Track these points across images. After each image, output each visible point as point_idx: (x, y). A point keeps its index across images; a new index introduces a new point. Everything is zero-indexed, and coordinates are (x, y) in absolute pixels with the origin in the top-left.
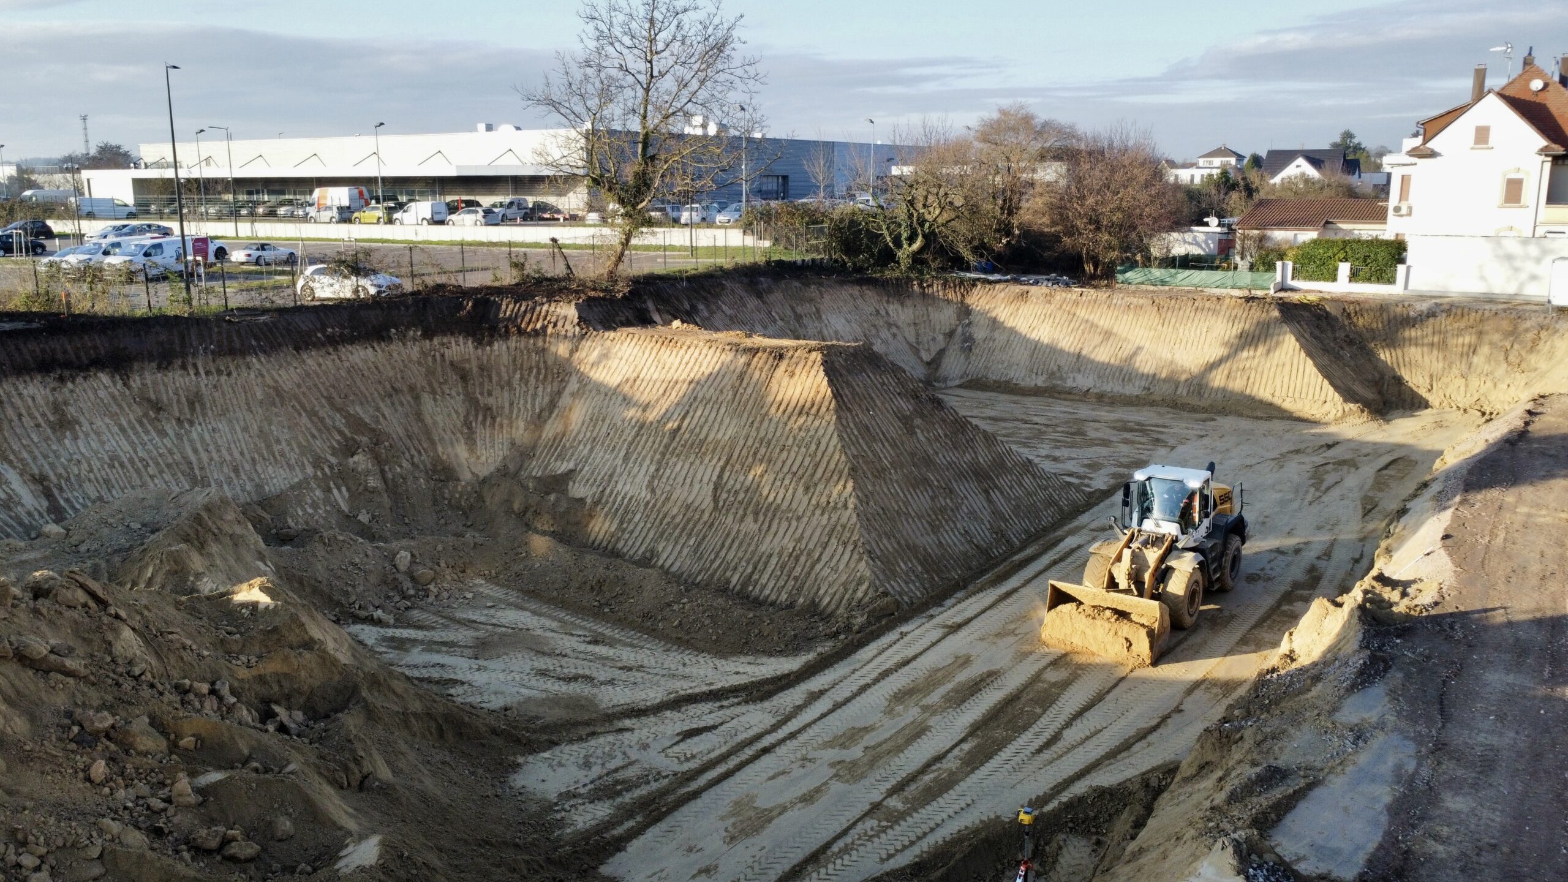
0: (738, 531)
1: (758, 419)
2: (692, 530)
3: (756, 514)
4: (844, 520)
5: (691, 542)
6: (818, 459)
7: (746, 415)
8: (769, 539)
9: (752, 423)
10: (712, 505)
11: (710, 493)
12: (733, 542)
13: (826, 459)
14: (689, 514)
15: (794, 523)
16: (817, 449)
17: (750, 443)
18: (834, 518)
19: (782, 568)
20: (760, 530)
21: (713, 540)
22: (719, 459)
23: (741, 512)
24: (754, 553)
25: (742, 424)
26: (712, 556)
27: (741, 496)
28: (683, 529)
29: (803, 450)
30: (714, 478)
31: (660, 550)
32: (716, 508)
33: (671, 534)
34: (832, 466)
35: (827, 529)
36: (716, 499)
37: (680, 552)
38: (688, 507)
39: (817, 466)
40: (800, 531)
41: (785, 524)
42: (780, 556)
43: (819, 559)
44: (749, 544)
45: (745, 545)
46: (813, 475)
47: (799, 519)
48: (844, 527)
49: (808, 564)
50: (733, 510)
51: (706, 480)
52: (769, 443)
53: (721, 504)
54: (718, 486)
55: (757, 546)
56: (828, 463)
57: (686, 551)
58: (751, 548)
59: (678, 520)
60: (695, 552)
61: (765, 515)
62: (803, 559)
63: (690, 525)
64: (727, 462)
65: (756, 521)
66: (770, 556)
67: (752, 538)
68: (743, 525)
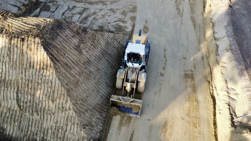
0: (33, 119)
1: (24, 71)
2: (15, 119)
3: (37, 111)
4: (71, 115)
5: (16, 124)
6: (53, 89)
7: (18, 69)
8: (45, 122)
9: (22, 72)
10: (18, 109)
11: (16, 103)
12: (32, 123)
13: (56, 89)
14: (11, 112)
15: (53, 116)
16: (52, 85)
17: (24, 81)
18: (67, 114)
19: (54, 134)
20: (41, 118)
21: (24, 123)
22: (14, 89)
23: (31, 111)
24: (41, 128)
25: (18, 73)
26: (26, 130)
27: (28, 104)
28: (11, 118)
29: (46, 85)
30: (15, 97)
31: (6, 127)
32: (20, 109)
33: (7, 121)
34: (60, 92)
35: (66, 118)
36: (19, 106)
37: (14, 128)
38: (10, 109)
39: (54, 92)
40: (56, 119)
41: (49, 116)
42: (51, 129)
43: (66, 130)
44: (39, 124)
45: (37, 124)
46: (53, 96)
47: (53, 114)
48: (71, 117)
49: (63, 132)
50: (27, 110)
51: (12, 98)
52: (32, 81)
53: (22, 107)
54: (18, 100)
55: (42, 125)
56: (58, 90)
57: (16, 128)
58: (40, 126)
59: (8, 115)
60: (19, 128)
61: (41, 112)
62: (60, 130)
63: (13, 117)
64: (18, 89)
65: (38, 115)
66: (48, 129)
67: (39, 122)
68: (34, 117)
